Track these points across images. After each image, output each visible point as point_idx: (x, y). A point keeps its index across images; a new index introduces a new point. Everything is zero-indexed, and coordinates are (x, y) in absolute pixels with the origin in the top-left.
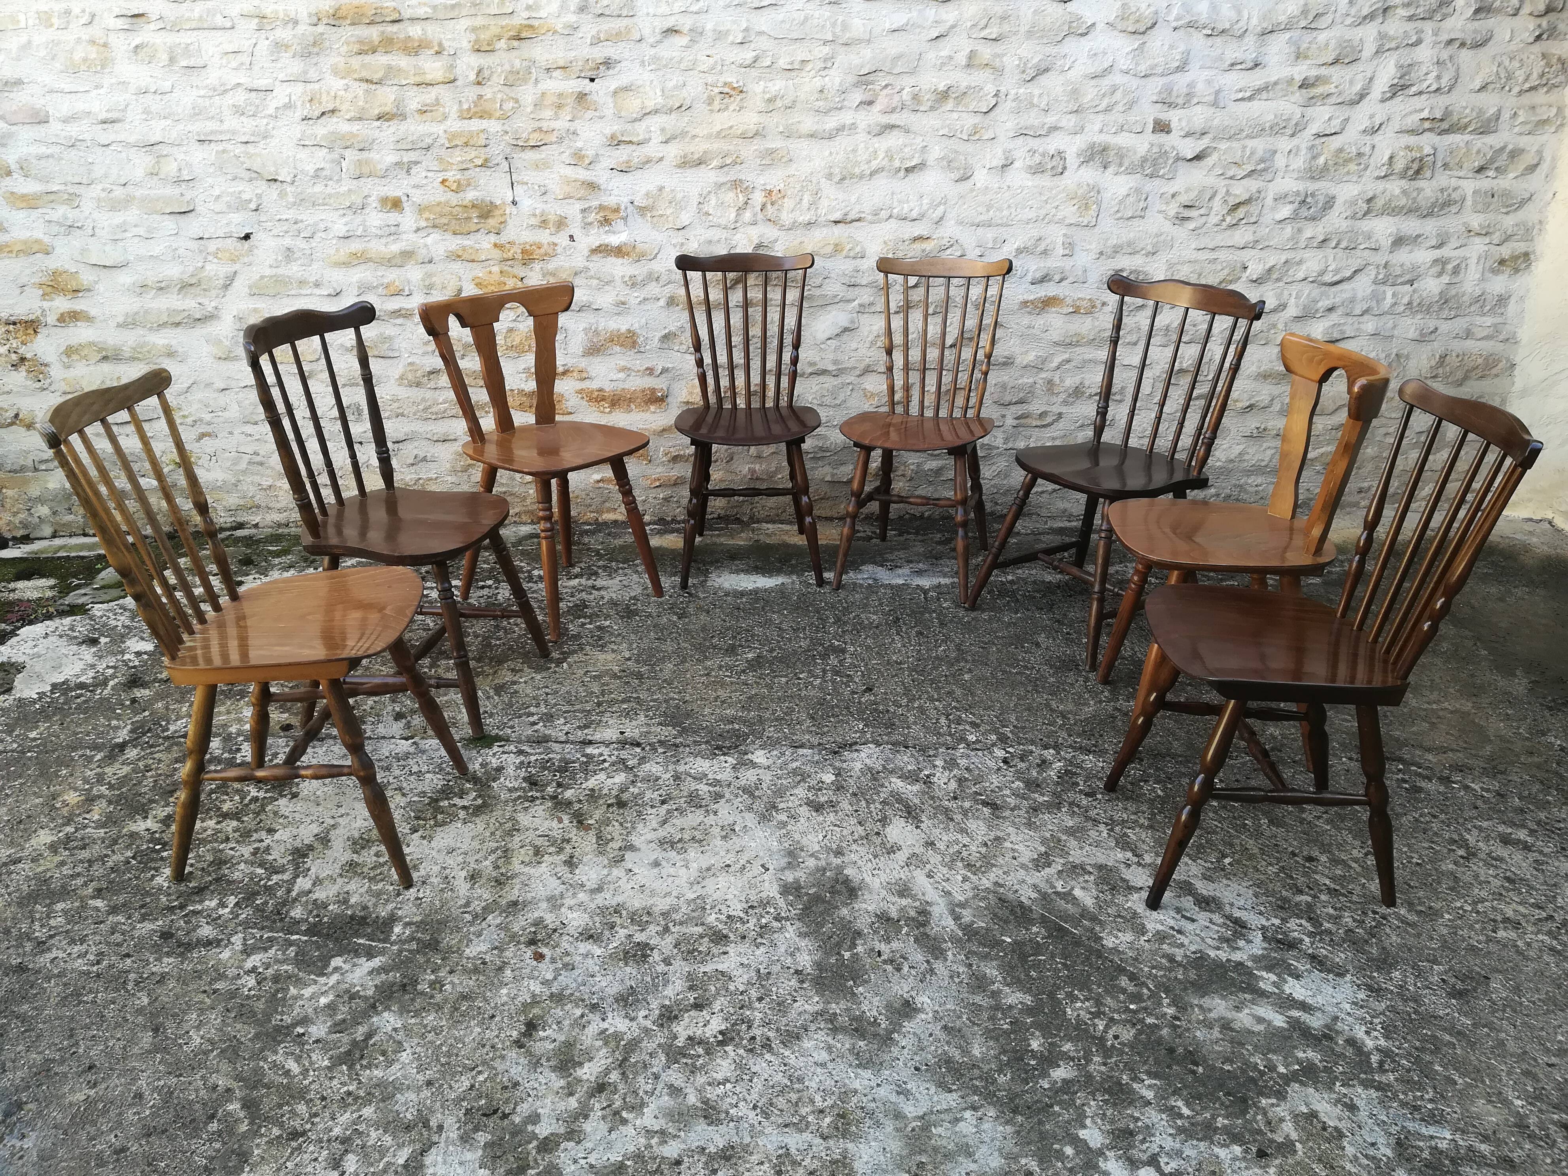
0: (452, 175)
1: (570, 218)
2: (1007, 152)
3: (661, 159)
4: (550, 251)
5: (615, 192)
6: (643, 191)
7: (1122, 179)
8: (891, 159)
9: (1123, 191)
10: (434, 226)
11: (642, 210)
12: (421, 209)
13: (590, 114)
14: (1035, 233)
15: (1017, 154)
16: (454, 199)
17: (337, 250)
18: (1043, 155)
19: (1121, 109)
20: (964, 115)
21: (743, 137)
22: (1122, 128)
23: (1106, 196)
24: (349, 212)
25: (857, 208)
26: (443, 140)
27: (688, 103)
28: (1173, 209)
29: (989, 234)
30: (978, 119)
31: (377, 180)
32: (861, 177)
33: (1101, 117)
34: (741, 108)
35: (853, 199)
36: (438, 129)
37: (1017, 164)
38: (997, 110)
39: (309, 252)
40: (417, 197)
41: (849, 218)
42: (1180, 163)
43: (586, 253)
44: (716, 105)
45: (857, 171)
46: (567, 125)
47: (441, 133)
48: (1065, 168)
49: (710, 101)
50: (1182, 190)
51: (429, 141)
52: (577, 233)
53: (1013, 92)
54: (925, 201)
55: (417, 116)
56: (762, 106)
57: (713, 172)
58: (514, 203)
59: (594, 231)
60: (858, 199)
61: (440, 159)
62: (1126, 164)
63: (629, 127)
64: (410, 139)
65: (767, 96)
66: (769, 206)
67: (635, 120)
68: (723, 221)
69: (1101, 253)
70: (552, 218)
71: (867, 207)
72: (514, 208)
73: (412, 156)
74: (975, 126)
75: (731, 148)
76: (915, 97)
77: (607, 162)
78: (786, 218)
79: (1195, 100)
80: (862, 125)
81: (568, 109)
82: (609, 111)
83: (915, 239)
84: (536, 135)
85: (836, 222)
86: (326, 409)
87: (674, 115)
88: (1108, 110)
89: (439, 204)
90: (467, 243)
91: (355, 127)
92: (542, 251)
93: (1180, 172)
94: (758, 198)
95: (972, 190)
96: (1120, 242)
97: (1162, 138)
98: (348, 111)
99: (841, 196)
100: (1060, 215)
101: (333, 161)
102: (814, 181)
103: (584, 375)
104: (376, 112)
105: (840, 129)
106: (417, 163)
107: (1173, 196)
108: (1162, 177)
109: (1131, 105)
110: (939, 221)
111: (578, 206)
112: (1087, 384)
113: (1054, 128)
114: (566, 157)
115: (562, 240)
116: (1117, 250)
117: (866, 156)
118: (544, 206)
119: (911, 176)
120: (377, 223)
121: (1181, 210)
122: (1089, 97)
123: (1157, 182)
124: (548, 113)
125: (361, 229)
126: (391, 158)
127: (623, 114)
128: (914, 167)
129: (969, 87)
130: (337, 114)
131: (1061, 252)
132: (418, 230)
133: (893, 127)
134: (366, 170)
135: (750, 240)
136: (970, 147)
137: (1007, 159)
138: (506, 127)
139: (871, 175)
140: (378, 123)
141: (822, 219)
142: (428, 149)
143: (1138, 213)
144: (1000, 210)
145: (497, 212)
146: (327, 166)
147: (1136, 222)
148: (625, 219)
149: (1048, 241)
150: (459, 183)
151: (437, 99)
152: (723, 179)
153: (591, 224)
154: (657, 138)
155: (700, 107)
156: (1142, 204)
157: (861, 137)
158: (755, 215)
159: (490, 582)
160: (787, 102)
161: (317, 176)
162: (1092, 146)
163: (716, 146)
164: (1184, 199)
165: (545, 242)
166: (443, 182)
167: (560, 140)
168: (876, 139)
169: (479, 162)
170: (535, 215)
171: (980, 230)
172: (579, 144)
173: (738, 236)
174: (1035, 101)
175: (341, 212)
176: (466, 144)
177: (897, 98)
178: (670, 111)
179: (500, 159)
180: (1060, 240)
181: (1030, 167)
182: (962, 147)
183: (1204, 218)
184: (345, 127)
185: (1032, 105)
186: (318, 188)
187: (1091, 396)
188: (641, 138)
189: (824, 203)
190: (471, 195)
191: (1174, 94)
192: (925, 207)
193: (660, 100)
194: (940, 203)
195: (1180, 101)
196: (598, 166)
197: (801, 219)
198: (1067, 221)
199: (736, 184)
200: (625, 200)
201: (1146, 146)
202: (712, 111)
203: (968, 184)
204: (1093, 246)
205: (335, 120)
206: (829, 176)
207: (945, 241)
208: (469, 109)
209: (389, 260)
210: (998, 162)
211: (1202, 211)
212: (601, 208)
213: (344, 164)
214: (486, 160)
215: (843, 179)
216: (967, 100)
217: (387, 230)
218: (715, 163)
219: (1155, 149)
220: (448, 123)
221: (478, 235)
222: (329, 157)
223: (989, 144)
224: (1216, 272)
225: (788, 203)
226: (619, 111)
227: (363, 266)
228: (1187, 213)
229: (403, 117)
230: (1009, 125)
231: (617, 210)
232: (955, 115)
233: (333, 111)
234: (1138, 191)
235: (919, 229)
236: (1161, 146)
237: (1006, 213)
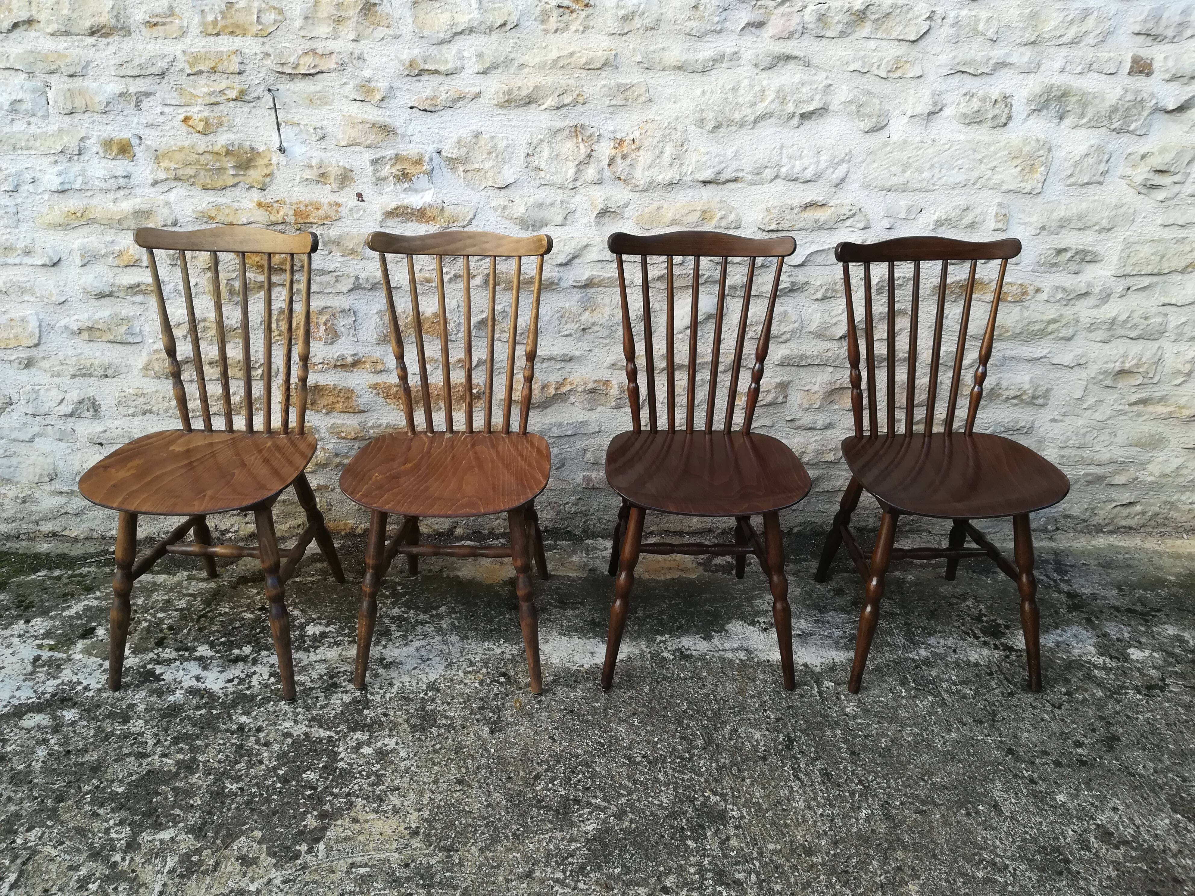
0: (198, 112)
1: (357, 171)
2: (936, 95)
3: (478, 96)
4: (332, 214)
5: (417, 138)
6: (454, 139)
7: (1081, 133)
8: (783, 101)
9: (1082, 149)
10: (177, 179)
11: (453, 163)
12: (158, 156)
13: (381, 32)
14: (962, 202)
15: (948, 98)
16: (202, 144)
17: (51, 208)
18: (984, 100)
19: (1092, 42)
20: (884, 44)
21: (588, 67)
22: (1090, 68)
23: (1059, 154)
24: (61, 158)
25: (735, 165)
26: (181, 64)
27: (514, 19)
28: (1141, 174)
29: (903, 202)
30: (902, 49)
31: (97, 117)
32: (742, 124)
33: (1064, 51)
34: (586, 28)
35: (730, 153)
36: (176, 49)
37: (948, 112)
38: (929, 39)
39: (13, 210)
40: (152, 138)
41: (723, 177)
42: (1157, 115)
43: (379, 216)
44: (553, 23)
45: (737, 116)
46: (351, 46)
47: (179, 53)
48: (1010, 118)
49: (545, 16)
50: (1155, 150)
51: (162, 64)
52: (368, 192)
53: (952, 14)
54: (824, 158)
55: (145, 30)
56: (613, 25)
57: (547, 115)
58: (282, 150)
59: (389, 187)
60: (736, 155)
61: (180, 90)
62: (1090, 113)
63: (434, 51)
64: (137, 62)
65: (622, 12)
66: (619, 160)
67: (441, 43)
68: (558, 179)
69: (1043, 228)
70: (333, 171)
71: (747, 164)
72: (282, 157)
73: (141, 85)
74: (897, 59)
75: (570, 82)
76: (822, 18)
77: (405, 98)
78: (641, 176)
79: (1189, 32)
80: (748, 55)
81: (351, 24)
82: (407, 28)
83: (807, 206)
84: (308, 60)
85: (705, 183)
86: (53, 404)
87: (495, 36)
88: (1074, 42)
89: (181, 149)
90: (222, 200)
91: (62, 44)
92: (321, 213)
93: (1155, 127)
94: (605, 150)
95: (886, 144)
96: (1069, 214)
97: (1141, 82)
98: (49, 22)
99: (714, 149)
100: (997, 179)
101: (34, 91)
102: (680, 127)
103: (380, 367)
104: (88, 24)
105: (718, 60)
106: (148, 94)
107: (1143, 157)
108: (1132, 132)
109: (1104, 38)
110: (839, 184)
111: (368, 155)
112: (1004, 384)
113: (1002, 65)
114: (349, 90)
115: (347, 198)
116: (1063, 225)
117: (749, 98)
118: (323, 155)
119: (808, 124)
120: (100, 173)
121: (1151, 175)
122: (1053, 24)
123: (1125, 139)
124: (323, 30)
125: (79, 180)
126: (114, 87)
127: (426, 33)
128: (813, 113)
129: (894, 6)
130: (36, 26)
131: (993, 226)
132: (155, 183)
133: (789, 58)
134: (80, 103)
135: (592, 204)
136: (887, 88)
137: (935, 104)
138: (267, 48)
139: (755, 122)
140: (92, 40)
141: (688, 178)
142: (162, 75)
143: (1097, 178)
144: (920, 170)
145: (261, 162)
146: (27, 96)
147: (1091, 189)
148: (430, 174)
149: (978, 211)
150: (207, 121)
151: (171, 8)
152: (559, 124)
153: (385, 179)
154: (472, 67)
155: (530, 25)
156: (1102, 167)
157: (745, 71)
158: (601, 171)
159: (247, 650)
160: (648, 21)
161: (14, 111)
162: (1049, 90)
163: (550, 79)
164: (1157, 162)
165: (324, 201)
166: (186, 120)
167: (342, 67)
168: (764, 75)
169: (233, 94)
170: (310, 167)
171: (891, 195)
172: (367, 73)
173: (578, 199)
174: (981, 27)
175: (52, 158)
176: (213, 70)
177: (796, 19)
178: (491, 30)
179: (259, 91)
180: (993, 210)
181: (965, 116)
182: (878, 87)
183: (1177, 188)
184: (48, 45)
185: (976, 32)
186: (19, 126)
187: (1008, 399)
188: (450, 66)
189: (692, 159)
190: (223, 139)
191: (1163, 23)
192: (823, 165)
193: (476, 14)
194: (843, 161)
195: (1170, 33)
196: (393, 104)
197: (660, 178)
198: (1005, 187)
199: (577, 130)
200: (429, 150)
201: (1119, 92)
202: (546, 31)
203: (881, 137)
204: (1034, 219)
205: (32, 34)
206: (700, 123)
207: (845, 210)
208: (215, 22)
209: (120, 222)
210: (924, 108)
211: (1177, 178)
212: (398, 158)
213: (50, 95)
214: (242, 92)
215: (718, 127)
216: (890, 23)
217: (112, 184)
218: (549, 102)
219: (1130, 97)
220: (188, 40)
221: (237, 191)
222: (28, 85)
223: (913, 83)
224: (1182, 254)
225: (644, 157)
226: (421, 29)
227: (86, 229)
228: (1158, 180)
229: (126, 31)
230: (943, 58)
231: (419, 162)
232: (872, 44)
233: (29, 22)
234: (1100, 149)
235: (811, 194)
236: (1137, 92)
237: (926, 174)
